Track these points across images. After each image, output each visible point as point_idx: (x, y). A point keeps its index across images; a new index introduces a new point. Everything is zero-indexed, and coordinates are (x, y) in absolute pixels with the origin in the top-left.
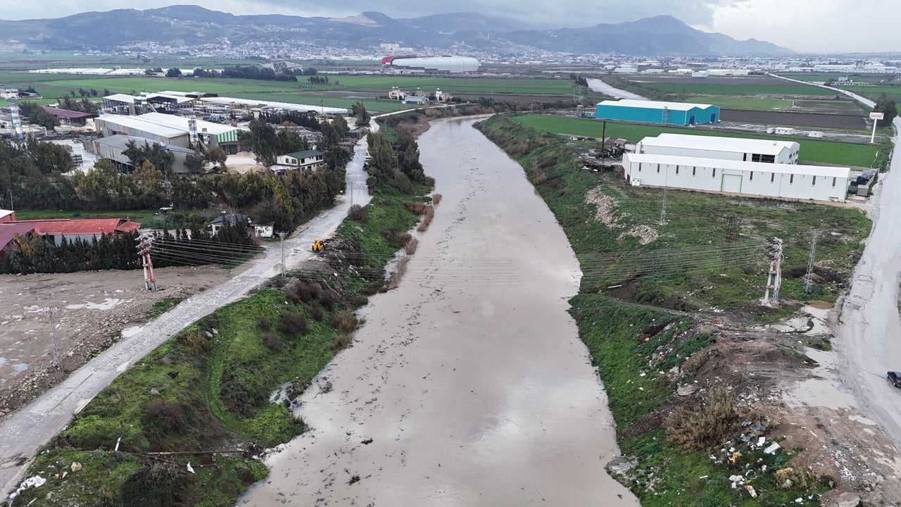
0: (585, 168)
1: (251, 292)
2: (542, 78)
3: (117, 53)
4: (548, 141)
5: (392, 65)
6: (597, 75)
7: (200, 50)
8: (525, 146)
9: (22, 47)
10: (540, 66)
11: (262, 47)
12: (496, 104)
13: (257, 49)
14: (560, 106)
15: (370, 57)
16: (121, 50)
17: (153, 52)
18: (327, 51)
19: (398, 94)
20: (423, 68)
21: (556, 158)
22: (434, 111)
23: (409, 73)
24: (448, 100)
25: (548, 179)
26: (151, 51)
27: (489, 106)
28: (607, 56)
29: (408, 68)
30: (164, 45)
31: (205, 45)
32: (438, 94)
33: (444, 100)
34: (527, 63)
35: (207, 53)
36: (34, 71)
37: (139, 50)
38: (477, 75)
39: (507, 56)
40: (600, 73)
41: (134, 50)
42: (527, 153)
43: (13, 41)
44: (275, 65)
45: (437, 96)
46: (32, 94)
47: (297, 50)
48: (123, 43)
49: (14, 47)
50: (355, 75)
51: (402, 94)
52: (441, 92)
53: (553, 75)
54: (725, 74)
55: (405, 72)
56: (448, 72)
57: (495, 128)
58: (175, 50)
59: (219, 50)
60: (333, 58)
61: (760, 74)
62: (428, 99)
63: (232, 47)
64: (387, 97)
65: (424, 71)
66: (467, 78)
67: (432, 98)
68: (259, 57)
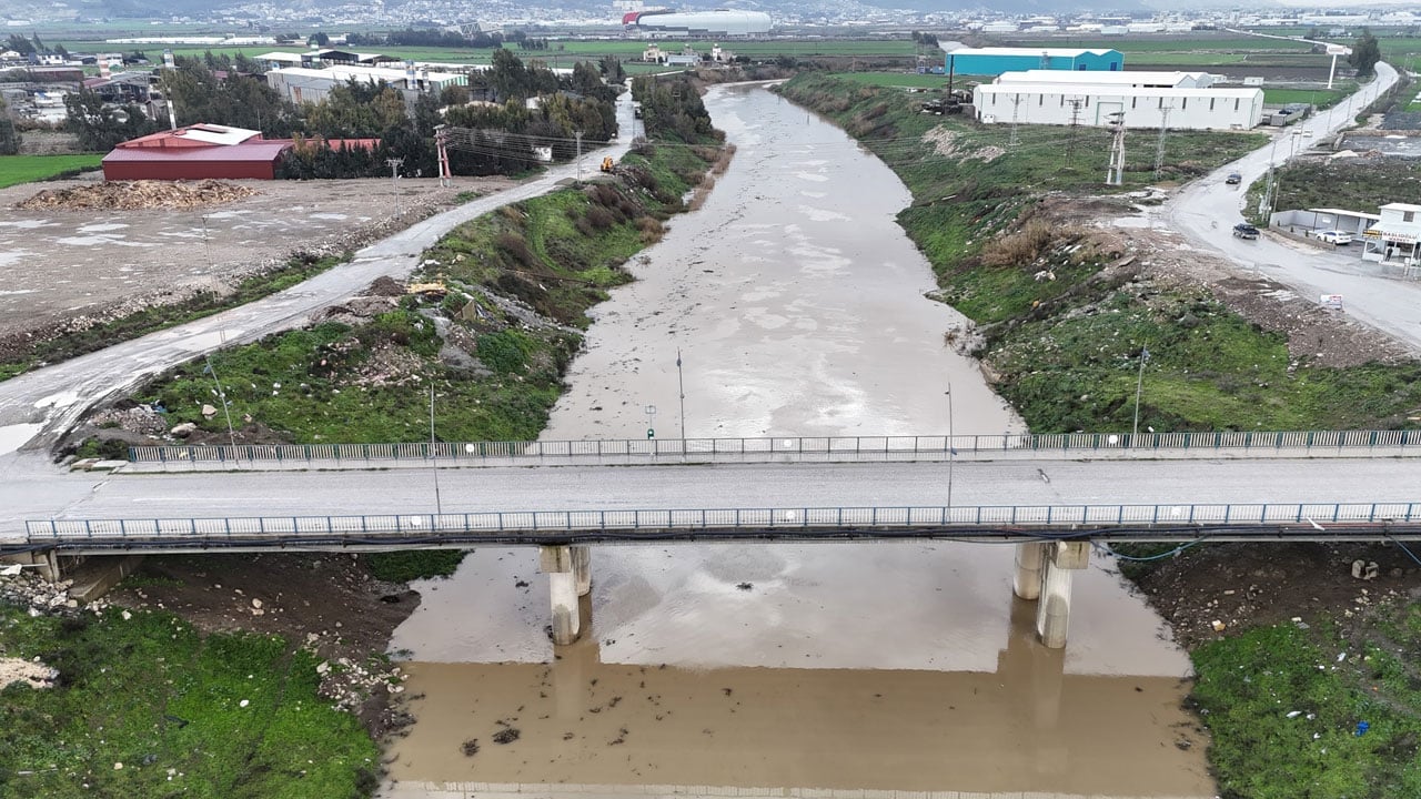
0: (925, 111)
1: (549, 192)
2: (869, 40)
3: (215, 21)
4: (876, 92)
5: (638, 25)
6: (955, 35)
7: (339, 14)
8: (845, 102)
9: (73, 13)
10: (867, 27)
11: (431, 8)
12: (800, 64)
13: (425, 12)
14: (895, 64)
15: (599, 21)
16: (219, 17)
17: (269, 18)
18: (532, 14)
19: (657, 54)
20: (686, 29)
21: (886, 107)
22: (712, 74)
23: (664, 36)
24: (731, 60)
25: (875, 129)
26: (265, 18)
27: (790, 67)
28: (974, 14)
29: (663, 28)
30: (283, 9)
31: (345, 7)
32: (716, 52)
33: (724, 60)
34: (846, 24)
35: (348, 19)
36: (114, 41)
37: (246, 15)
38: (769, 38)
39: (813, 16)
40: (958, 32)
41: (239, 16)
42: (847, 109)
43: (57, 5)
44: (463, 28)
45: (715, 55)
46: (141, 61)
47: (486, 12)
48: (220, 6)
49: (61, 13)
50: (583, 41)
51: (663, 55)
52: (719, 50)
53: (885, 36)
54: (1155, 30)
55: (658, 34)
56: (724, 34)
57: (801, 88)
58: (301, 15)
59: (367, 15)
60: (542, 23)
61: (1211, 28)
62: (701, 59)
63: (386, 10)
64: (640, 60)
65: (687, 33)
66: (753, 40)
67: (707, 58)
68: (430, 22)
